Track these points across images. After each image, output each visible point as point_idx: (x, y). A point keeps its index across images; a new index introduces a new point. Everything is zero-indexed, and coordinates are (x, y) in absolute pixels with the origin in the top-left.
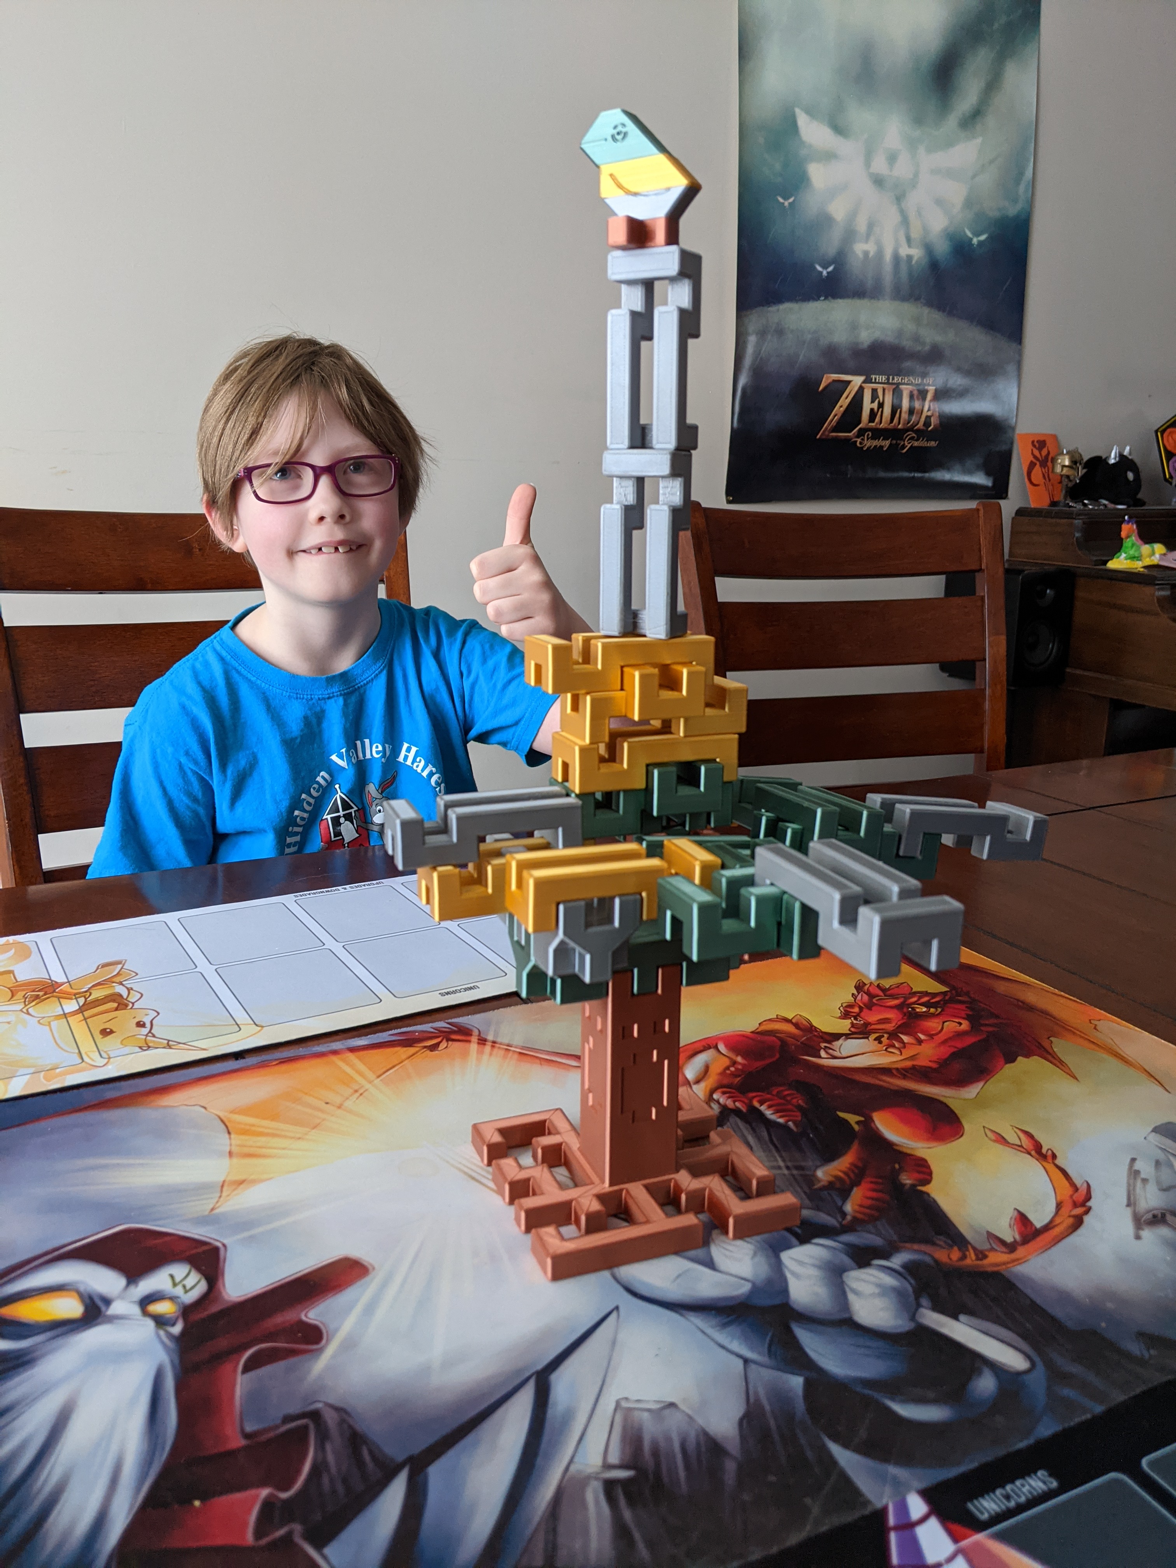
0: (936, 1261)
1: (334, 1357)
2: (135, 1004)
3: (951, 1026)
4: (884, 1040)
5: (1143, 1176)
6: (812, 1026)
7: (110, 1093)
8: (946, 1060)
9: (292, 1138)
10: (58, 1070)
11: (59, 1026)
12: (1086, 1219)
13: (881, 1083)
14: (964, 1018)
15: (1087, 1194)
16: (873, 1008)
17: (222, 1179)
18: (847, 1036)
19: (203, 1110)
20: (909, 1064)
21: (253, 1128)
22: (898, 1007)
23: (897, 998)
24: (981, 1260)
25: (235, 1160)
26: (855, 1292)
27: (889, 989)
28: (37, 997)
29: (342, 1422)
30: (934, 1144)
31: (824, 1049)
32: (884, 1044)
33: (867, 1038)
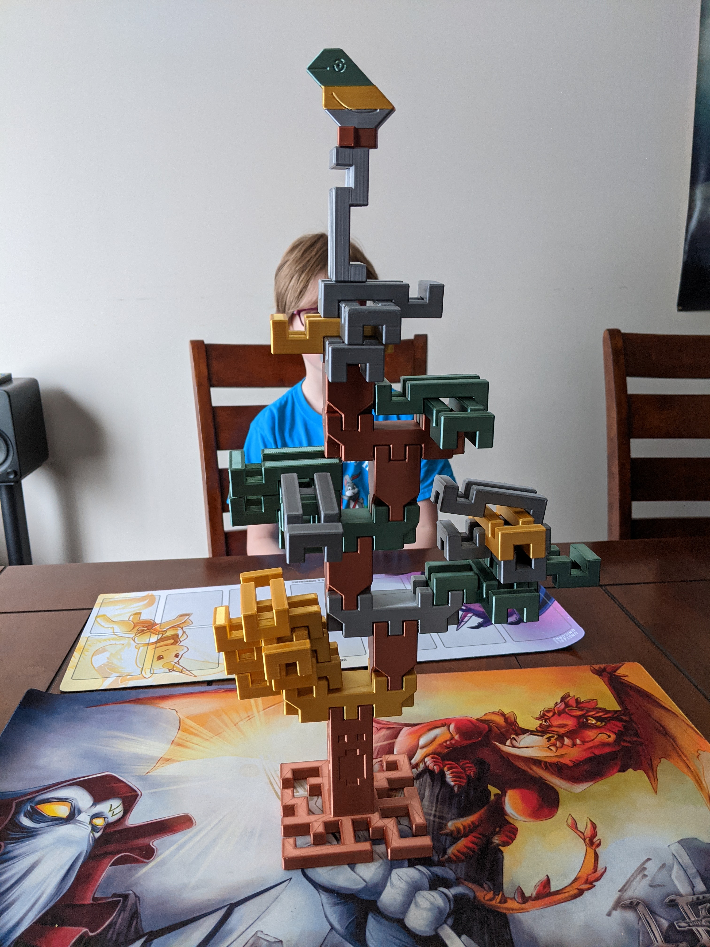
0: (475, 897)
1: (151, 868)
2: (182, 642)
3: (603, 737)
4: (553, 740)
5: (646, 873)
6: (515, 721)
7: (143, 694)
8: (581, 762)
9: (204, 739)
10: (129, 677)
11: (143, 649)
12: (586, 894)
13: (529, 770)
14: (614, 733)
15: (600, 876)
16: (562, 715)
17: (161, 756)
18: (532, 732)
19: (176, 712)
20: (556, 760)
21: (191, 729)
22: (578, 717)
23: (582, 710)
24: (503, 903)
25: (173, 746)
26: (417, 905)
27: (583, 703)
28: (143, 631)
29: (136, 903)
30: (531, 820)
31: (511, 739)
32: (551, 742)
33: (543, 736)
